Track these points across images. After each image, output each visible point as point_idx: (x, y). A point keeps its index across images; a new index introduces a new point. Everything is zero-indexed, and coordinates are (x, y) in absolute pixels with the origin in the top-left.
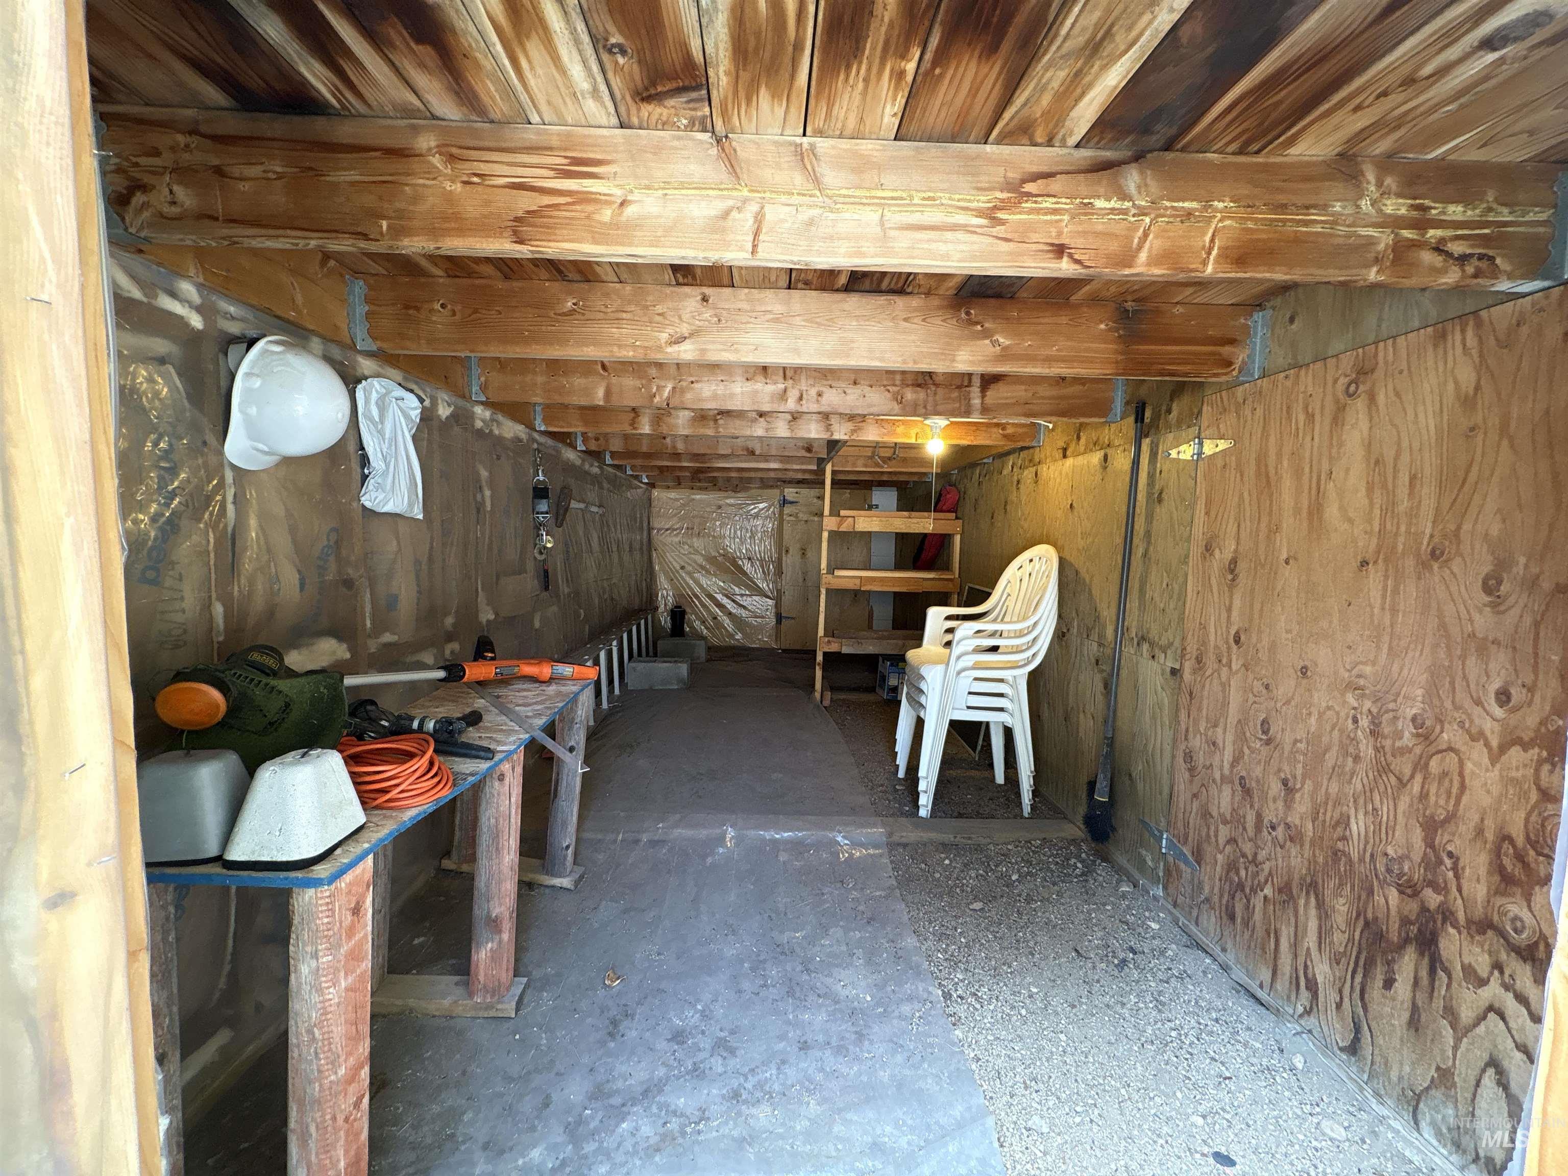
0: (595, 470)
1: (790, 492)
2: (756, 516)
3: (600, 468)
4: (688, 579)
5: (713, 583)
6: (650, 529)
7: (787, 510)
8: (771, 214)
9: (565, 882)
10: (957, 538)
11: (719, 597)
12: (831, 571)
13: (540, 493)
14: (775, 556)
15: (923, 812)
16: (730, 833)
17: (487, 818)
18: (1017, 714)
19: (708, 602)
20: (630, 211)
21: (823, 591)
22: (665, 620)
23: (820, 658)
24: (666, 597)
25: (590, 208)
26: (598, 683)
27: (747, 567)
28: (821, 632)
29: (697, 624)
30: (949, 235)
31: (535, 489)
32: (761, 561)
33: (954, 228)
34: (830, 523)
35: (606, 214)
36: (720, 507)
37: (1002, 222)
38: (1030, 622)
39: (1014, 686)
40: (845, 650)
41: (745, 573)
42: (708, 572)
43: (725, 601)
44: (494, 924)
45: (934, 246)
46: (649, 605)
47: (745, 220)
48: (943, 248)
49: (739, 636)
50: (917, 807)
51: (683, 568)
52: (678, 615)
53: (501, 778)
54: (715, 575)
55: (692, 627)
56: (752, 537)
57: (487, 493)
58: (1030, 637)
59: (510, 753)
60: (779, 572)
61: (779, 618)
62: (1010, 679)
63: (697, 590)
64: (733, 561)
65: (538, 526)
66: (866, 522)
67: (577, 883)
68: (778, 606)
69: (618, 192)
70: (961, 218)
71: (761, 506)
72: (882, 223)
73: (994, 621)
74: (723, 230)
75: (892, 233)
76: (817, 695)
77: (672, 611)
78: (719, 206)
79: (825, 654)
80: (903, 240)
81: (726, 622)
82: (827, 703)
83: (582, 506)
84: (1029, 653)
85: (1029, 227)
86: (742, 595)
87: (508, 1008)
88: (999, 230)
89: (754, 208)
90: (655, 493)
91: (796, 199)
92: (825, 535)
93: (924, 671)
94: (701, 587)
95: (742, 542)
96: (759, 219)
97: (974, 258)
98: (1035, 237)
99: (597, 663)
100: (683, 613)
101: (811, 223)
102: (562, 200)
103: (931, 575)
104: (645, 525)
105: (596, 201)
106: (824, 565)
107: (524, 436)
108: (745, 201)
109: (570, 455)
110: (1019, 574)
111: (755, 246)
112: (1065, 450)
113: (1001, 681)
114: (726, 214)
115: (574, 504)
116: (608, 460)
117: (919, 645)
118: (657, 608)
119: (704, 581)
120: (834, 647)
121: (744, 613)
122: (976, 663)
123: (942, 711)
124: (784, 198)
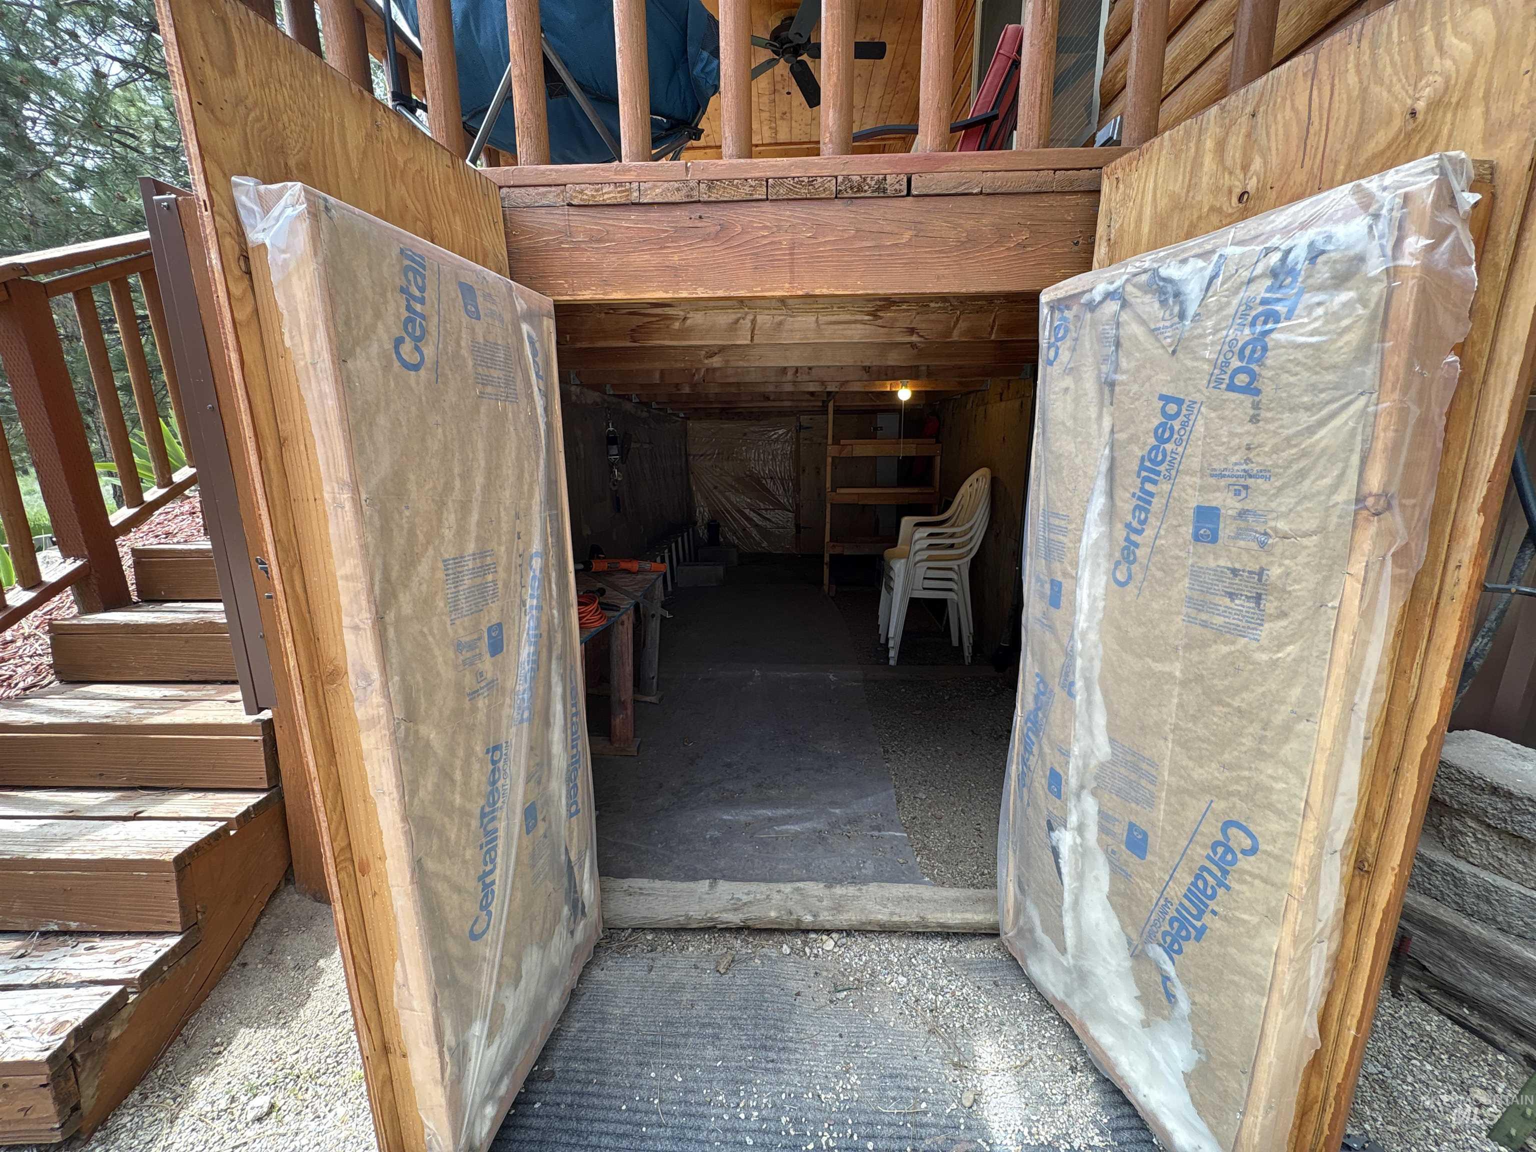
0: (645, 414)
1: (805, 419)
2: (777, 439)
3: (648, 411)
4: (720, 497)
5: (742, 500)
6: (687, 455)
7: (803, 434)
8: (759, 318)
9: (653, 699)
10: (938, 459)
11: (747, 511)
12: (833, 490)
13: (612, 440)
14: (794, 475)
15: (892, 662)
16: (757, 673)
17: (615, 646)
18: (961, 593)
19: (737, 516)
20: (689, 322)
21: (829, 506)
22: (703, 533)
23: (827, 559)
24: (702, 513)
25: (668, 322)
26: (665, 575)
27: (770, 484)
28: (827, 539)
29: (729, 535)
30: (853, 326)
31: (608, 437)
32: (782, 480)
33: (855, 322)
34: (832, 450)
35: (677, 325)
36: (745, 434)
37: (881, 318)
38: (968, 526)
39: (959, 574)
40: (847, 552)
41: (768, 491)
42: (737, 490)
43: (752, 515)
44: (623, 704)
45: (845, 332)
46: (690, 521)
47: (747, 323)
48: (849, 332)
49: (765, 544)
50: (888, 659)
51: (716, 488)
52: (713, 527)
53: (623, 623)
54: (743, 493)
55: (725, 538)
56: (774, 459)
57: (581, 446)
58: (969, 536)
59: (628, 609)
60: (797, 489)
61: (798, 527)
62: (956, 568)
63: (728, 506)
64: (758, 482)
65: (612, 465)
66: (863, 449)
67: (661, 700)
68: (797, 517)
69: (682, 313)
70: (859, 317)
71: (780, 432)
72: (817, 321)
73: (953, 526)
74: (736, 330)
75: (823, 327)
76: (826, 588)
77: (708, 524)
78: (733, 317)
79: (831, 556)
80: (829, 330)
81: (754, 533)
82: (832, 594)
83: (638, 445)
84: (969, 547)
85: (895, 320)
86: (766, 510)
87: (633, 750)
88: (879, 322)
89: (750, 317)
90: (690, 424)
91: (774, 312)
92: (829, 460)
93: (892, 563)
94: (731, 503)
95: (765, 463)
96: (754, 321)
97: (867, 337)
98: (898, 324)
99: (663, 561)
100: (718, 526)
101: (780, 323)
102: (654, 319)
103: (916, 490)
104: (683, 453)
105: (670, 319)
106: (828, 485)
107: (598, 400)
108: (747, 314)
109: (628, 406)
110: (969, 490)
111: (752, 337)
112: (1001, 394)
113: (951, 569)
114: (737, 321)
115: (633, 445)
116: (654, 405)
117: (895, 546)
118: (695, 523)
119: (733, 498)
120: (838, 550)
121: (768, 525)
122: (930, 556)
123: (904, 592)
124: (766, 312)
